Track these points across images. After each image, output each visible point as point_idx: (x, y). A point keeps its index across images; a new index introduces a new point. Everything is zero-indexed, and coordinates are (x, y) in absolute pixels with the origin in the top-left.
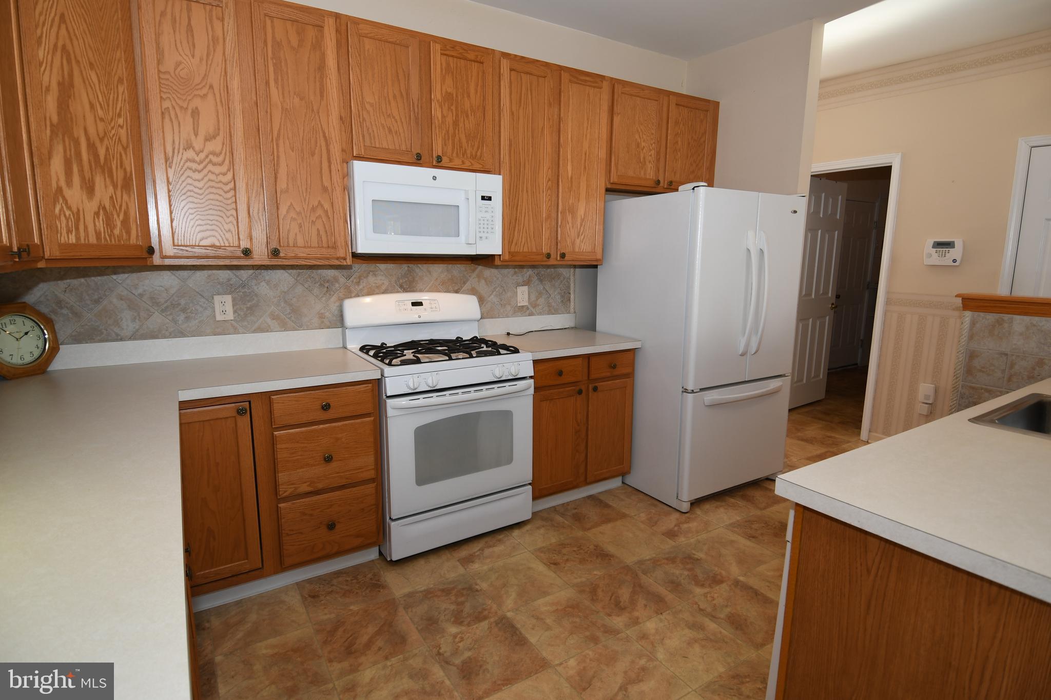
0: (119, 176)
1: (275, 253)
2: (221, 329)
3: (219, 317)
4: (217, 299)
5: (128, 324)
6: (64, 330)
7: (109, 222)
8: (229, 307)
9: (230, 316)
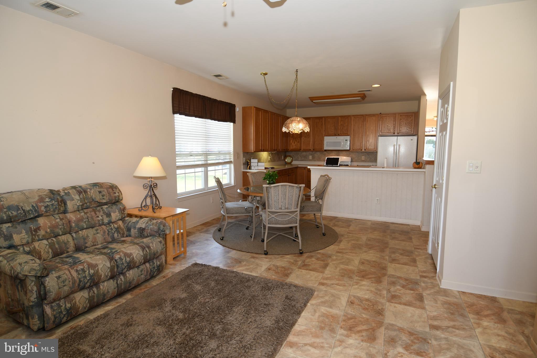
0: (298, 141)
1: (314, 150)
2: (310, 160)
3: (310, 159)
4: (310, 156)
5: (300, 159)
6: (294, 159)
7: (296, 147)
8: (311, 157)
9: (311, 159)
